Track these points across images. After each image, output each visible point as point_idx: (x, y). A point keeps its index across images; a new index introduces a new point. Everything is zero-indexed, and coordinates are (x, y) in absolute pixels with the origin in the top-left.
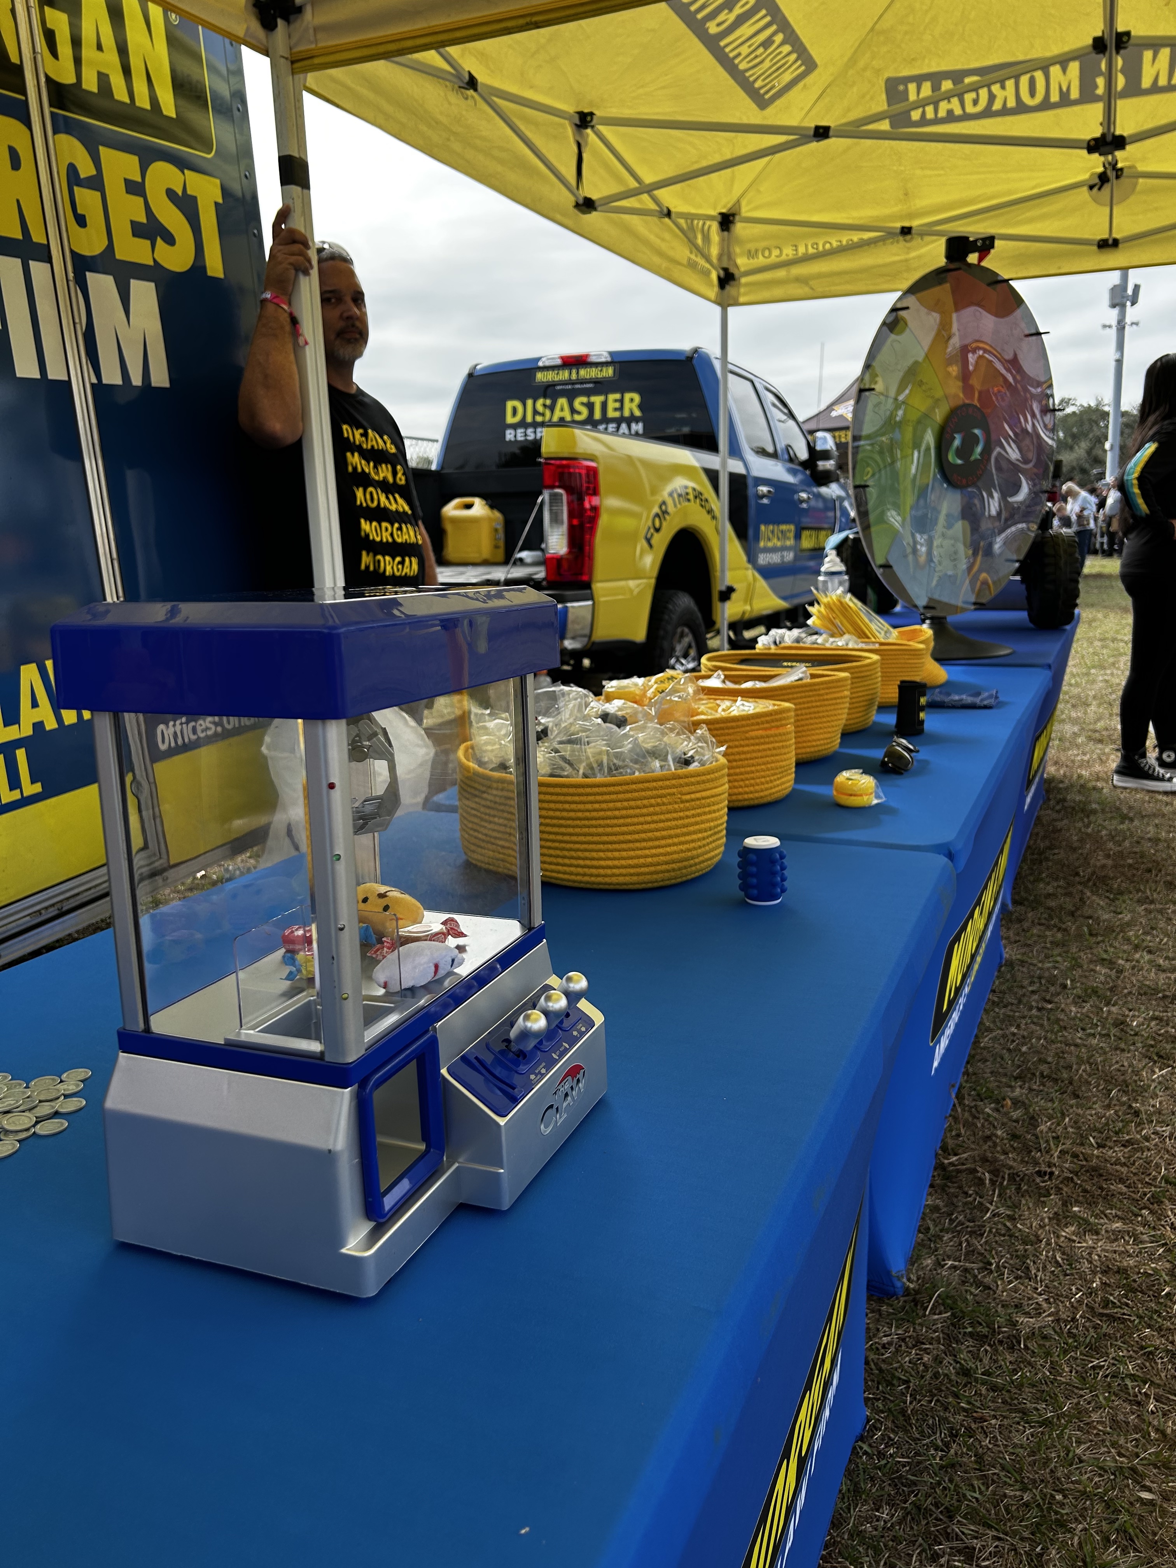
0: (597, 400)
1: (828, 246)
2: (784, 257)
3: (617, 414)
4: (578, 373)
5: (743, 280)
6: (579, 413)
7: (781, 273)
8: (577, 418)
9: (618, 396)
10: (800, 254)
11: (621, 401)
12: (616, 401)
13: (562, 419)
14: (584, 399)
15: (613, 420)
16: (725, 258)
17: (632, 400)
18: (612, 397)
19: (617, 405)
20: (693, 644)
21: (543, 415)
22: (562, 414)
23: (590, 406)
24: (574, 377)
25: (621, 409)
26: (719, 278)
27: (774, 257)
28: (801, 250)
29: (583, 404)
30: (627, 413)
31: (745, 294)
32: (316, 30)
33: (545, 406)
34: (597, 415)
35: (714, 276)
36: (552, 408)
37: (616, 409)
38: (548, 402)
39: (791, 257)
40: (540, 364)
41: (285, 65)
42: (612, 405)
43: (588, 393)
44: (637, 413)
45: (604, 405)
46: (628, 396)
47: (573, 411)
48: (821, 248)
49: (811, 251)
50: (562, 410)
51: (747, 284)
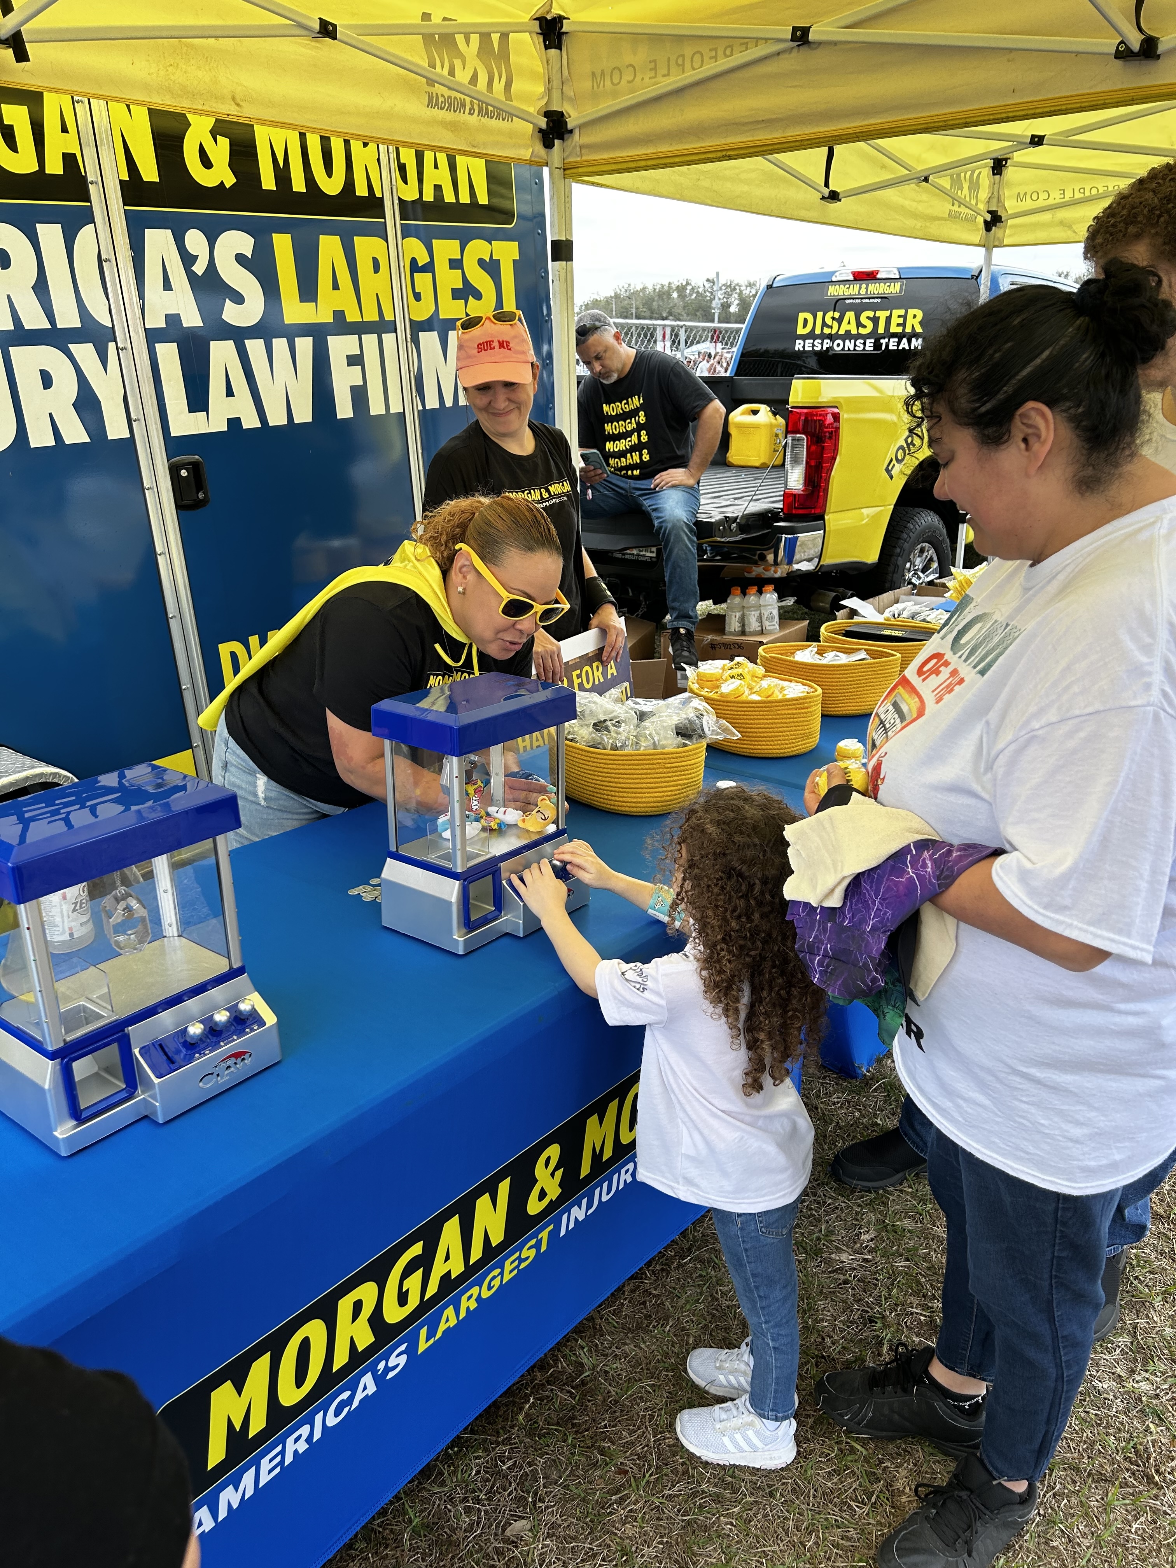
0: (882, 315)
1: (1094, 192)
2: (1051, 201)
3: (900, 330)
4: (867, 288)
5: (1010, 222)
6: (865, 327)
7: (1046, 217)
8: (862, 331)
9: (902, 312)
10: (1067, 199)
11: (905, 317)
12: (899, 316)
13: (848, 332)
14: (871, 314)
15: (894, 335)
16: (995, 200)
17: (915, 316)
18: (896, 312)
19: (901, 320)
20: (935, 558)
21: (831, 327)
22: (848, 328)
23: (875, 320)
24: (863, 291)
25: (904, 325)
26: (986, 222)
27: (1041, 203)
28: (1068, 195)
29: (868, 318)
30: (908, 329)
31: (1010, 236)
32: (581, 147)
33: (833, 318)
34: (881, 330)
35: (980, 220)
36: (840, 321)
37: (898, 325)
38: (837, 315)
39: (1058, 201)
40: (834, 279)
41: (558, 173)
42: (895, 320)
43: (874, 308)
44: (919, 329)
45: (888, 320)
46: (911, 312)
47: (859, 324)
48: (1087, 194)
49: (1078, 195)
50: (849, 323)
51: (1012, 226)
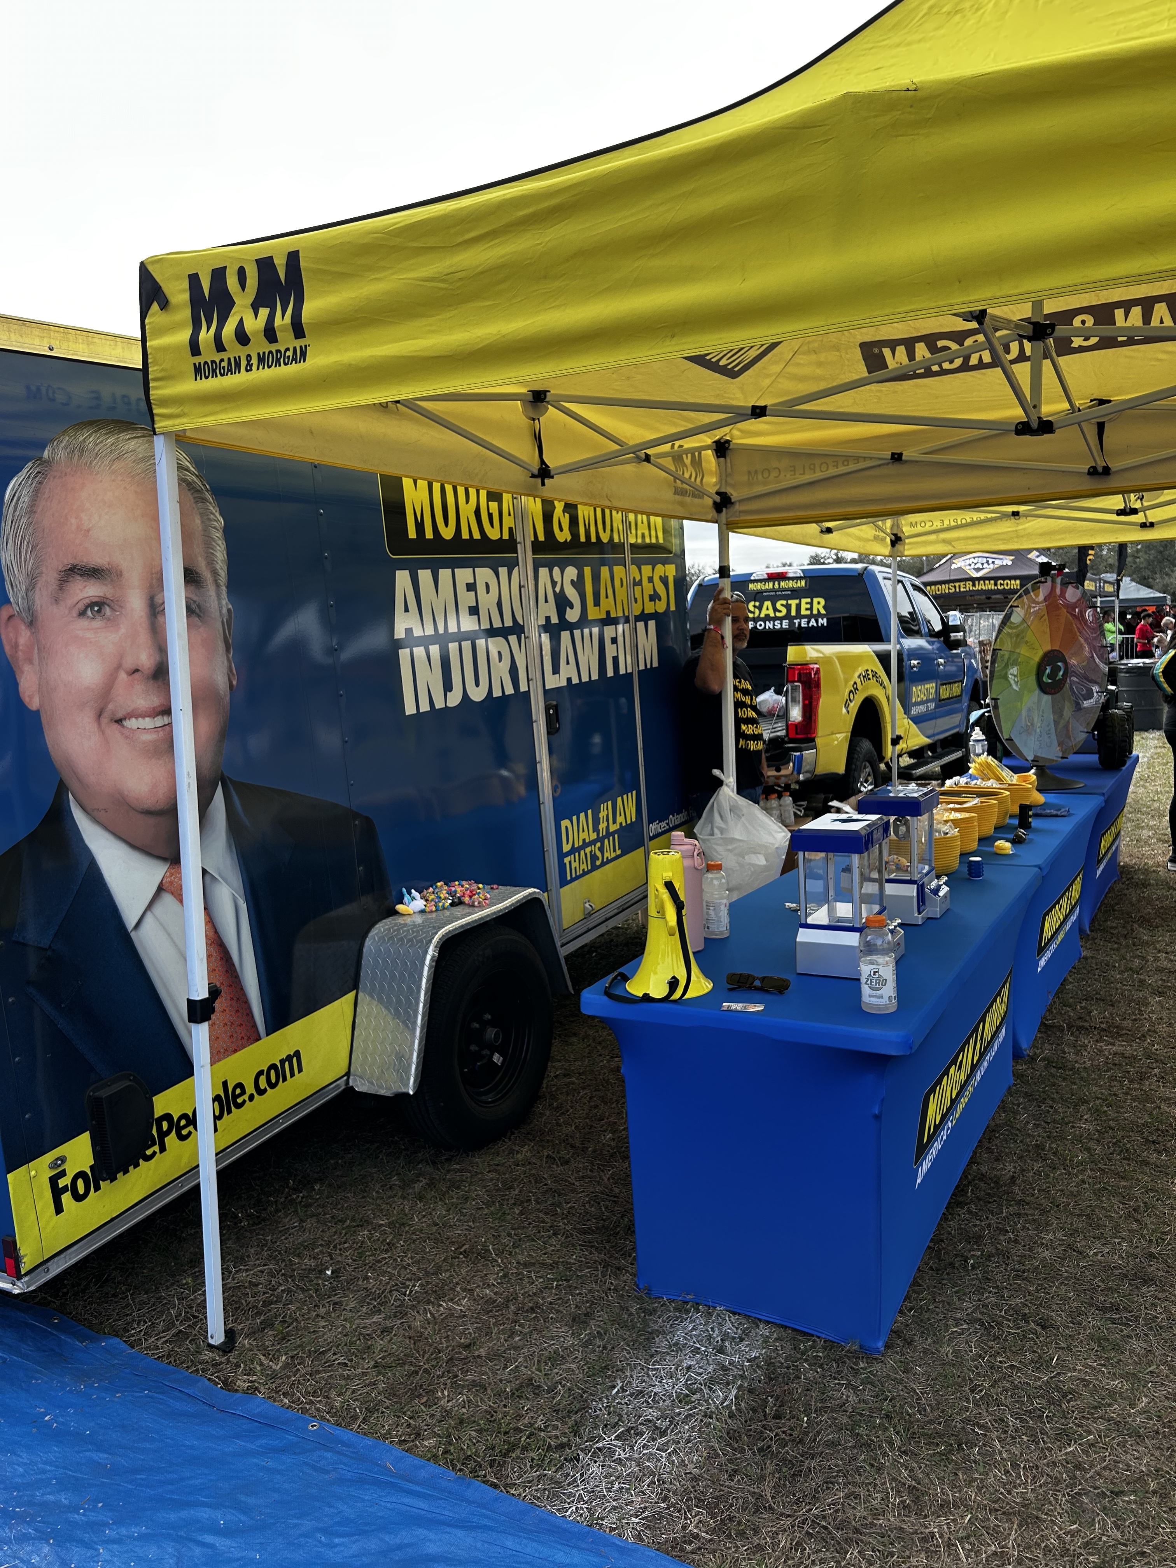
0: (793, 603)
1: (964, 521)
2: (934, 527)
3: (808, 612)
4: (779, 584)
5: (907, 541)
6: (780, 611)
7: (933, 537)
8: (778, 614)
9: (809, 600)
10: (945, 526)
11: (811, 603)
12: (807, 603)
13: (767, 616)
14: (784, 602)
15: (805, 617)
16: (895, 528)
17: (819, 603)
18: (804, 601)
19: (808, 606)
20: (871, 774)
21: (754, 613)
22: (767, 612)
23: (788, 607)
24: (776, 586)
25: (811, 609)
26: (891, 540)
27: (927, 528)
28: (946, 523)
29: (782, 605)
30: (815, 612)
31: (909, 549)
32: (740, 512)
33: (755, 606)
34: (793, 613)
35: (888, 540)
36: (760, 608)
37: (807, 609)
38: (757, 604)
39: (939, 527)
40: (752, 578)
41: (724, 527)
42: (804, 606)
43: (786, 597)
44: (823, 612)
45: (798, 607)
46: (816, 600)
47: (775, 610)
48: (959, 523)
49: (953, 524)
50: (767, 609)
51: (909, 544)
